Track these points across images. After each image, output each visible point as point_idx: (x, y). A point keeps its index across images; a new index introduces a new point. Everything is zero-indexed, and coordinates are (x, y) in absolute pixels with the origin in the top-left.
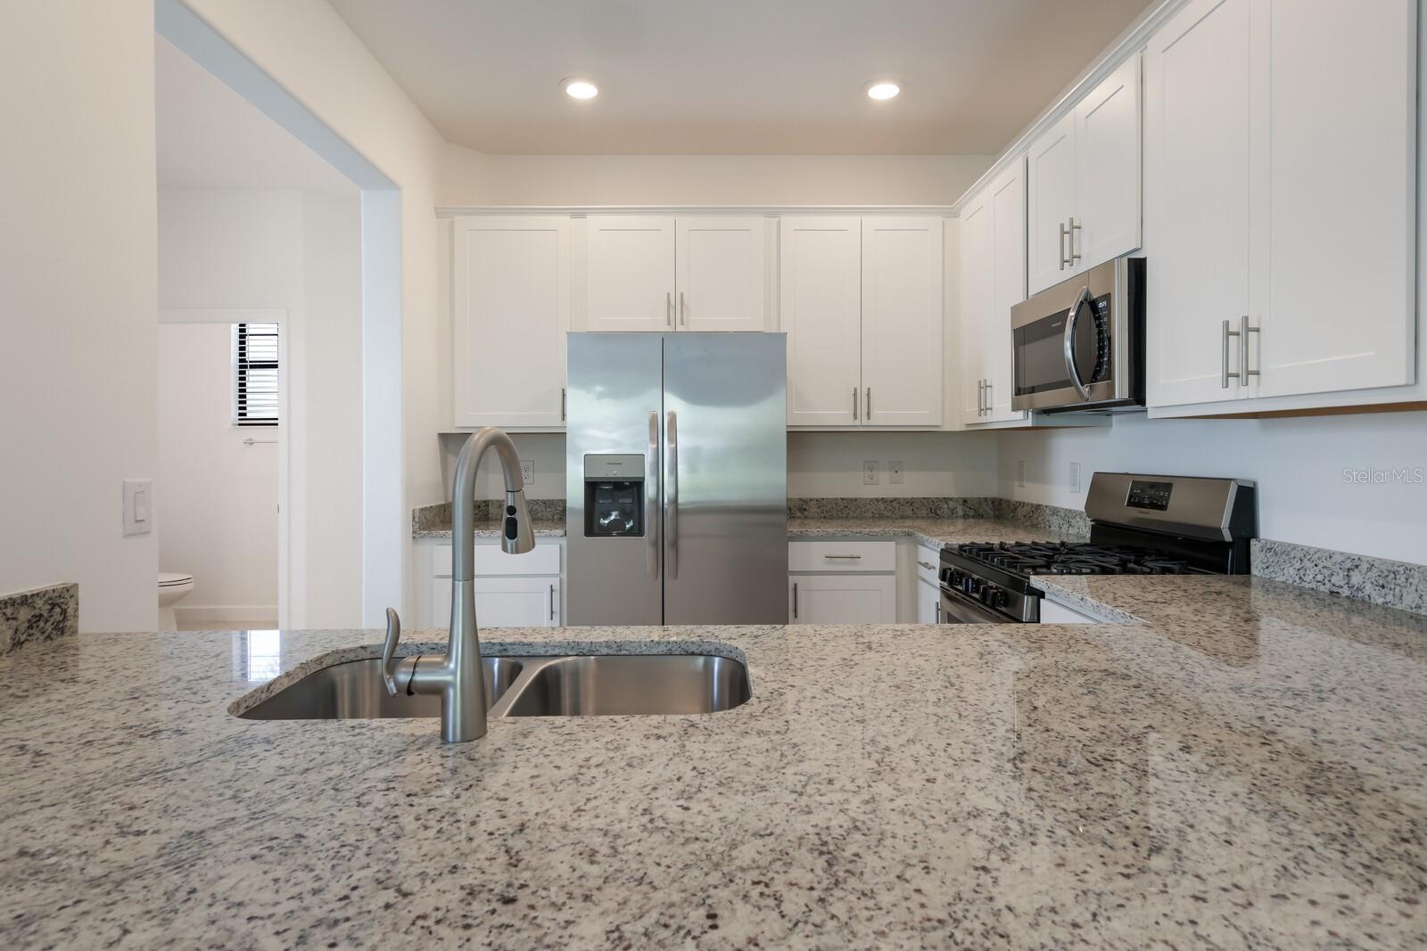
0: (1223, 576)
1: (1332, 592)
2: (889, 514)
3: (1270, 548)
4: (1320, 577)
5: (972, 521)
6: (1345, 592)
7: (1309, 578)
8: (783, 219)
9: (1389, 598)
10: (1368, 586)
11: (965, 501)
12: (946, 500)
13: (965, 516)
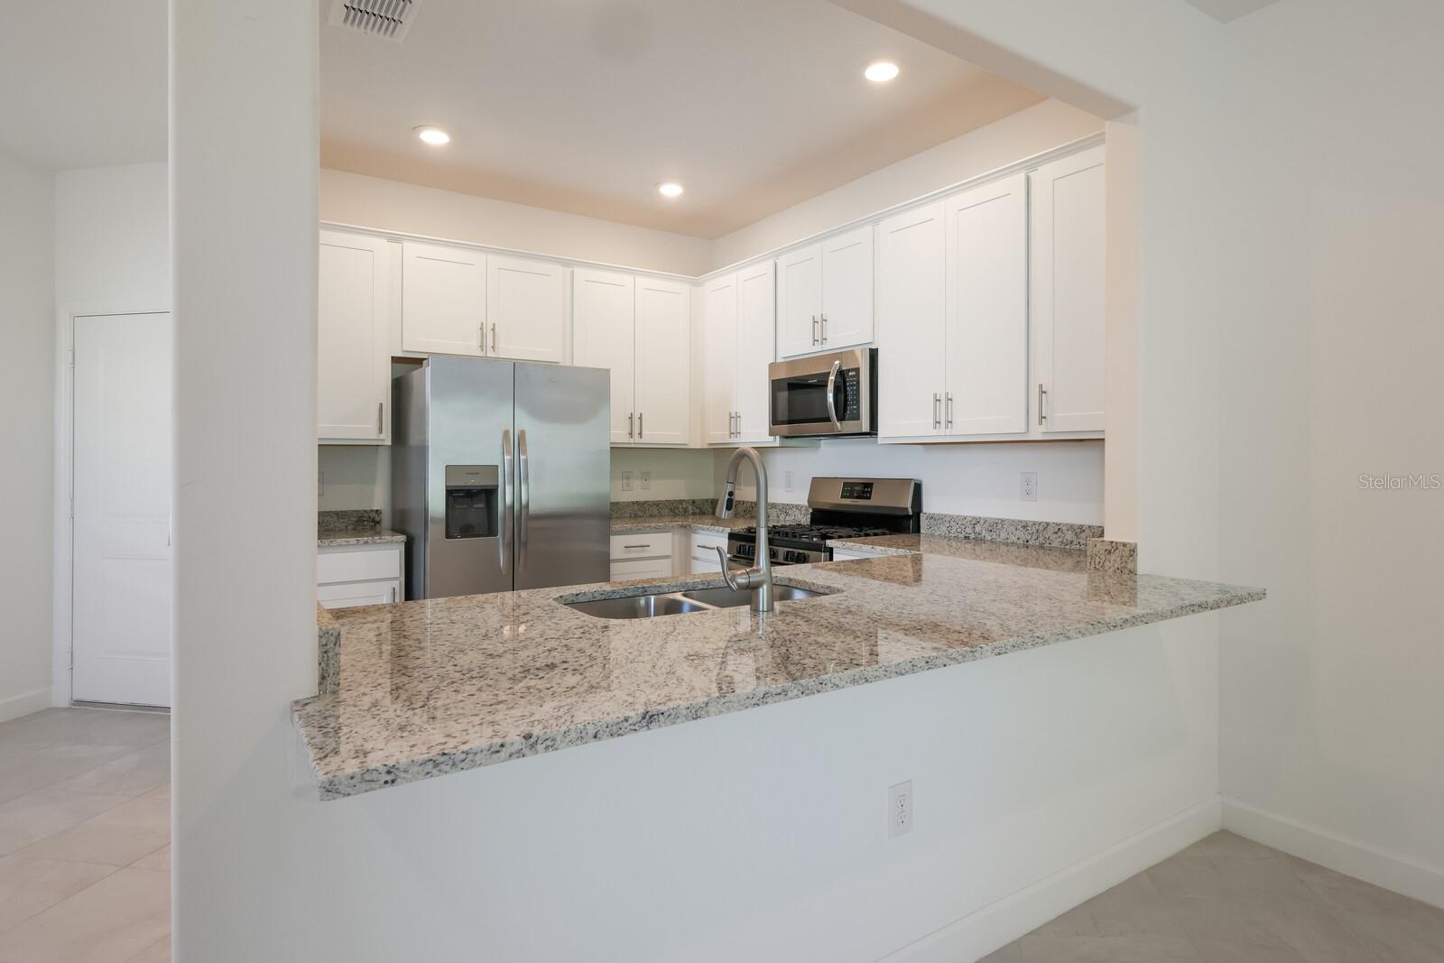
0: (908, 535)
1: (965, 537)
2: (642, 514)
3: (931, 517)
4: (959, 530)
5: (698, 516)
6: (973, 536)
7: (953, 531)
8: (577, 270)
9: (994, 536)
10: (984, 531)
11: (694, 502)
12: (681, 502)
13: (694, 514)
